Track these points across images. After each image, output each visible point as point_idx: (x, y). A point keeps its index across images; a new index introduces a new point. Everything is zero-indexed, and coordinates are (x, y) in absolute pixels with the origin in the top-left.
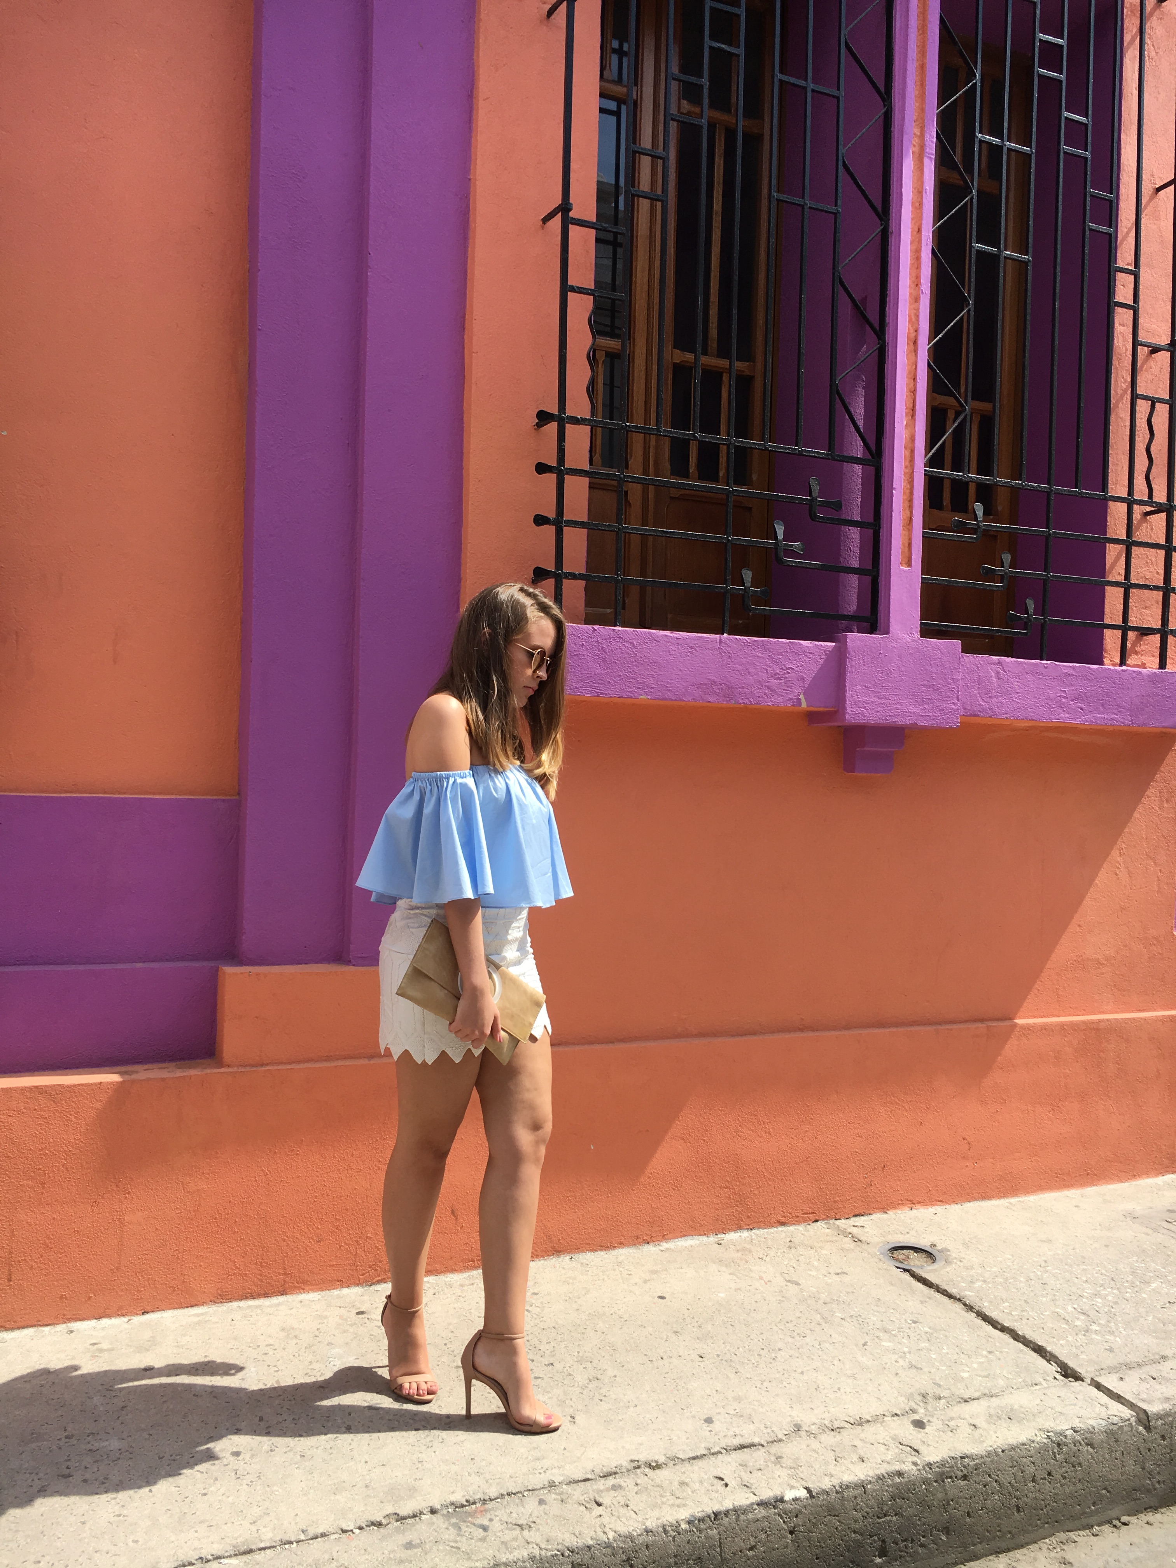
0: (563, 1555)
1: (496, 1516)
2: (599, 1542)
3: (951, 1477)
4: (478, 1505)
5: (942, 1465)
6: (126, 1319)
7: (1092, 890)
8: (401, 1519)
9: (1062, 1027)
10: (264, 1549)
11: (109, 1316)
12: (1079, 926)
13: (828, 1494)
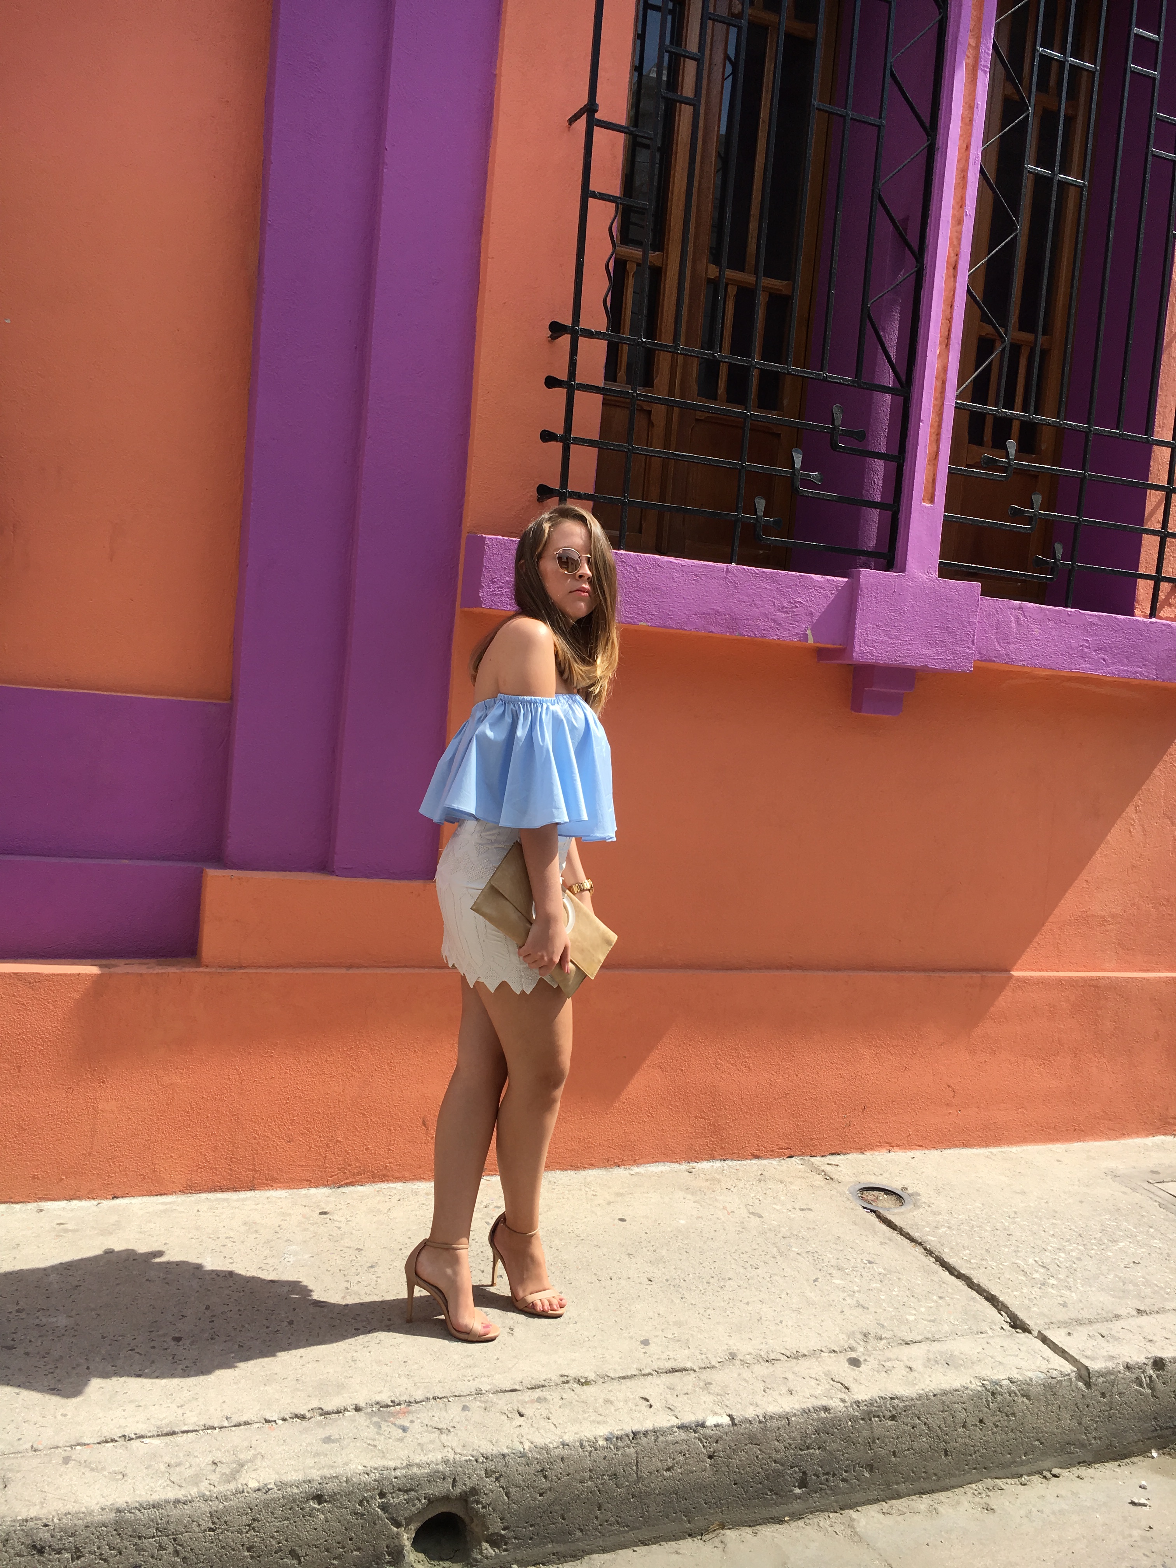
0: (477, 1461)
1: (418, 1418)
2: (514, 1451)
3: (878, 1417)
4: (403, 1406)
5: (870, 1404)
6: (95, 1202)
7: (1102, 846)
8: (325, 1414)
9: (1060, 981)
10: (187, 1432)
11: (79, 1198)
12: (1087, 881)
13: (750, 1422)
